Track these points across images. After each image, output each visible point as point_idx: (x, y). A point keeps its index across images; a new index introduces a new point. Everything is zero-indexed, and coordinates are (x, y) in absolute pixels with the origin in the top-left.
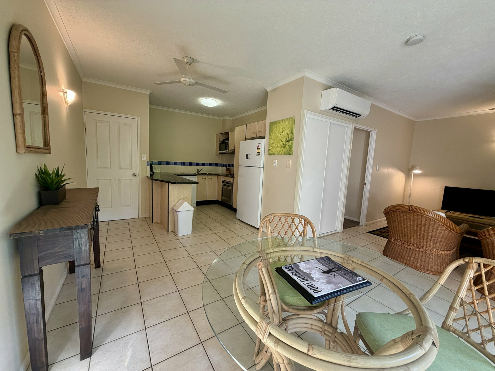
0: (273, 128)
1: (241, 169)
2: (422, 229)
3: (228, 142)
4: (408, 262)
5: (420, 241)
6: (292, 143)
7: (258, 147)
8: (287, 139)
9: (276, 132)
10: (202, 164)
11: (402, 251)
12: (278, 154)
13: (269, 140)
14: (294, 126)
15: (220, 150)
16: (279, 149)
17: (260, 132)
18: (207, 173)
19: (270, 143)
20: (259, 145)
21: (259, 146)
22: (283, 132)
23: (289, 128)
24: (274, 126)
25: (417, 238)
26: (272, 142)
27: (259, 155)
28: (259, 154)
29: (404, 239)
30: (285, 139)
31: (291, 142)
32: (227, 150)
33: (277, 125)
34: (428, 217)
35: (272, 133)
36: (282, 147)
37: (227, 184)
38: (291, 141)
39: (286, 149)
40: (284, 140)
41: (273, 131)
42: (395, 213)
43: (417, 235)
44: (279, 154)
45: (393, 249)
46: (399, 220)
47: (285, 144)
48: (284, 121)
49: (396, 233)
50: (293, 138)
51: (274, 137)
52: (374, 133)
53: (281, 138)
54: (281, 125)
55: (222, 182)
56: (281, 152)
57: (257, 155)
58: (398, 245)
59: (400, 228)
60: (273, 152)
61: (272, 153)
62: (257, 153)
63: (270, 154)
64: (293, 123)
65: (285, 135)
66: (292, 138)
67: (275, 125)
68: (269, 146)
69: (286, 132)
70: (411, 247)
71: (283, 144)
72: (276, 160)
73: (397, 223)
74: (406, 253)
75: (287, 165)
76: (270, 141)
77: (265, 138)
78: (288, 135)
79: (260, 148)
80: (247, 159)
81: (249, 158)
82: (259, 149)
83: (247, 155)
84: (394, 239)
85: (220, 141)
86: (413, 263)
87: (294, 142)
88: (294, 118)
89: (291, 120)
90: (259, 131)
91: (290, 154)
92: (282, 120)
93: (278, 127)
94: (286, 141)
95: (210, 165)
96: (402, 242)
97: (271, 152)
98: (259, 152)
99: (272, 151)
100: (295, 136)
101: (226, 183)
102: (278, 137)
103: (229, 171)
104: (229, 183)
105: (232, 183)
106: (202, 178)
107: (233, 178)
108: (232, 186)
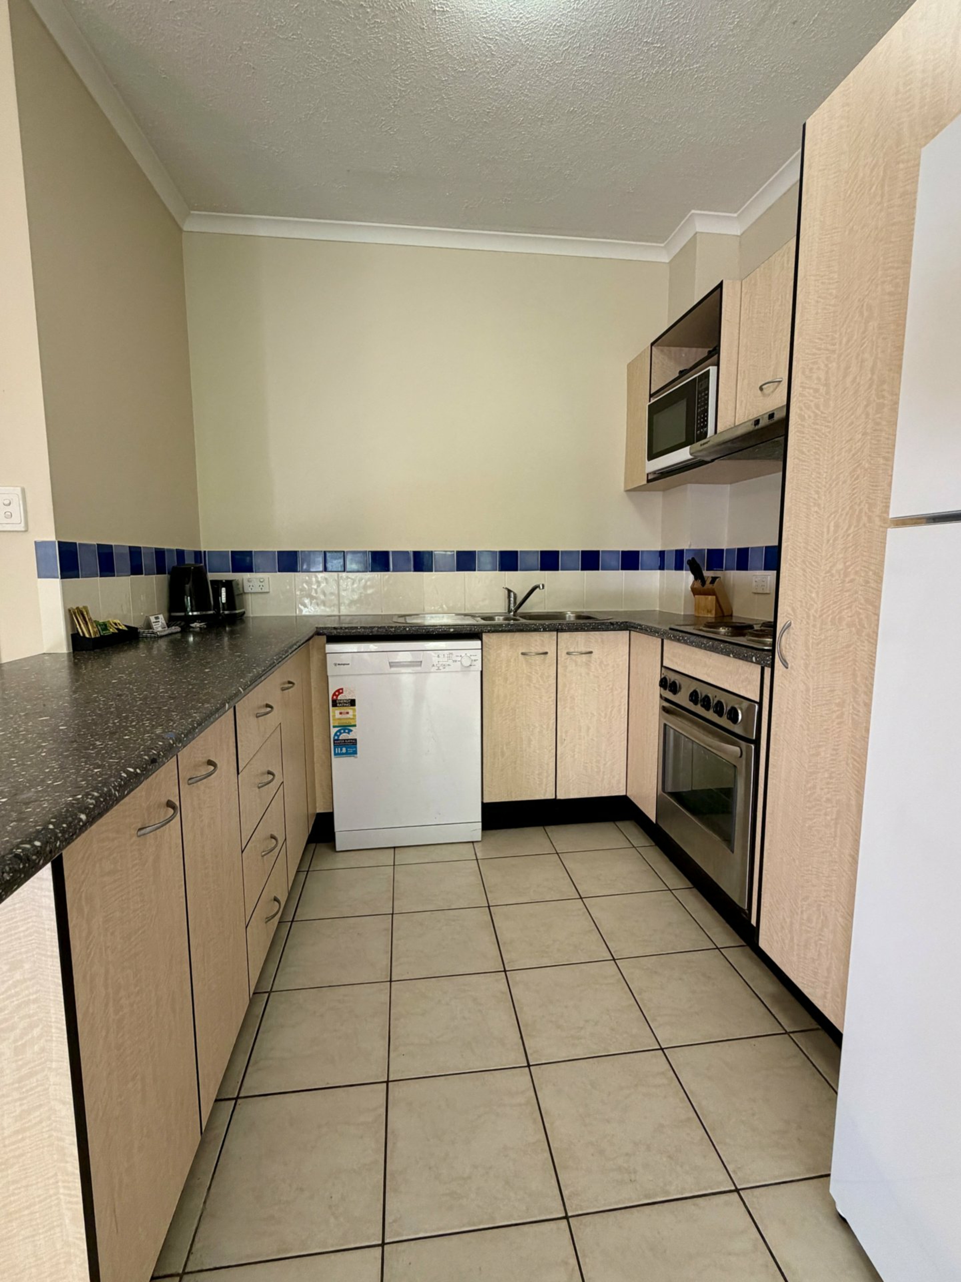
3: (713, 370)
10: (537, 560)
15: (651, 453)
18: (566, 617)
37: (699, 709)
55: (663, 683)
85: (649, 390)
95: (590, 561)
101: (694, 697)
103: (717, 601)
104: (719, 709)
105: (750, 710)
106: (523, 654)
107: (768, 671)
108: (757, 742)
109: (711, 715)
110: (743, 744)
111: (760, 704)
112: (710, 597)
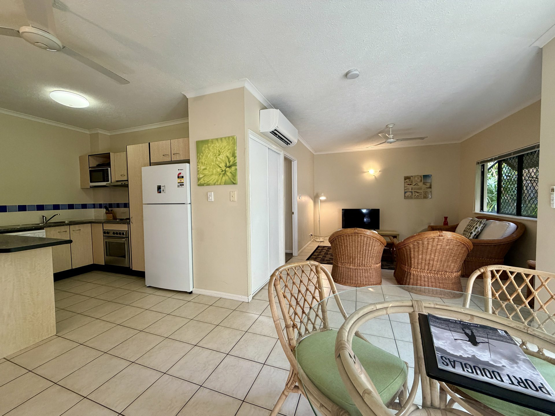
0: (203, 148)
1: (146, 210)
2: (365, 248)
3: (109, 169)
4: (356, 282)
5: (362, 260)
6: (236, 169)
7: (178, 175)
8: (228, 164)
9: (209, 154)
10: (51, 207)
11: (349, 273)
12: (214, 184)
13: (198, 165)
14: (236, 147)
15: (91, 182)
16: (217, 177)
17: (177, 155)
18: (66, 222)
19: (199, 169)
20: (180, 171)
21: (181, 173)
22: (219, 155)
23: (229, 150)
24: (204, 146)
25: (360, 257)
26: (203, 168)
27: (183, 186)
28: (181, 184)
29: (349, 261)
30: (225, 164)
31: (233, 168)
32: (108, 181)
33: (209, 145)
34: (368, 236)
35: (202, 156)
36: (220, 174)
37: (116, 235)
38: (234, 166)
39: (227, 178)
40: (223, 165)
41: (203, 153)
42: (342, 238)
43: (360, 254)
44: (217, 183)
45: (341, 273)
46: (346, 243)
47: (225, 170)
48: (219, 141)
49: (342, 257)
50: (237, 162)
51: (206, 161)
52: (296, 162)
53: (217, 163)
54: (216, 146)
55: (104, 233)
56: (219, 181)
57: (178, 186)
58: (345, 268)
59: (346, 252)
60: (206, 181)
61: (205, 183)
62: (178, 183)
63: (200, 185)
64: (234, 143)
65: (224, 159)
66: (234, 162)
67: (206, 144)
68: (198, 174)
69: (225, 155)
70: (355, 268)
71: (221, 171)
72: (213, 193)
73: (343, 247)
74: (353, 274)
75: (231, 198)
76: (199, 167)
77: (189, 162)
78: (229, 159)
79: (183, 177)
80: (160, 192)
81: (163, 191)
82: (180, 177)
83: (159, 188)
84: (340, 264)
85: (89, 167)
86: (360, 281)
87: (237, 167)
88: (235, 137)
89: (232, 140)
90: (176, 153)
91: (234, 184)
92: (217, 139)
93: (211, 148)
94: (226, 166)
95: (71, 207)
96: (348, 265)
97: (202, 181)
98: (182, 181)
99: (204, 180)
100: (238, 160)
101: (114, 233)
102: (212, 162)
103: (113, 215)
104: (120, 234)
105: (126, 232)
106: (58, 232)
107: (129, 225)
108: (128, 237)
109: (118, 235)
110: (126, 238)
111: (128, 231)
112: (111, 214)
